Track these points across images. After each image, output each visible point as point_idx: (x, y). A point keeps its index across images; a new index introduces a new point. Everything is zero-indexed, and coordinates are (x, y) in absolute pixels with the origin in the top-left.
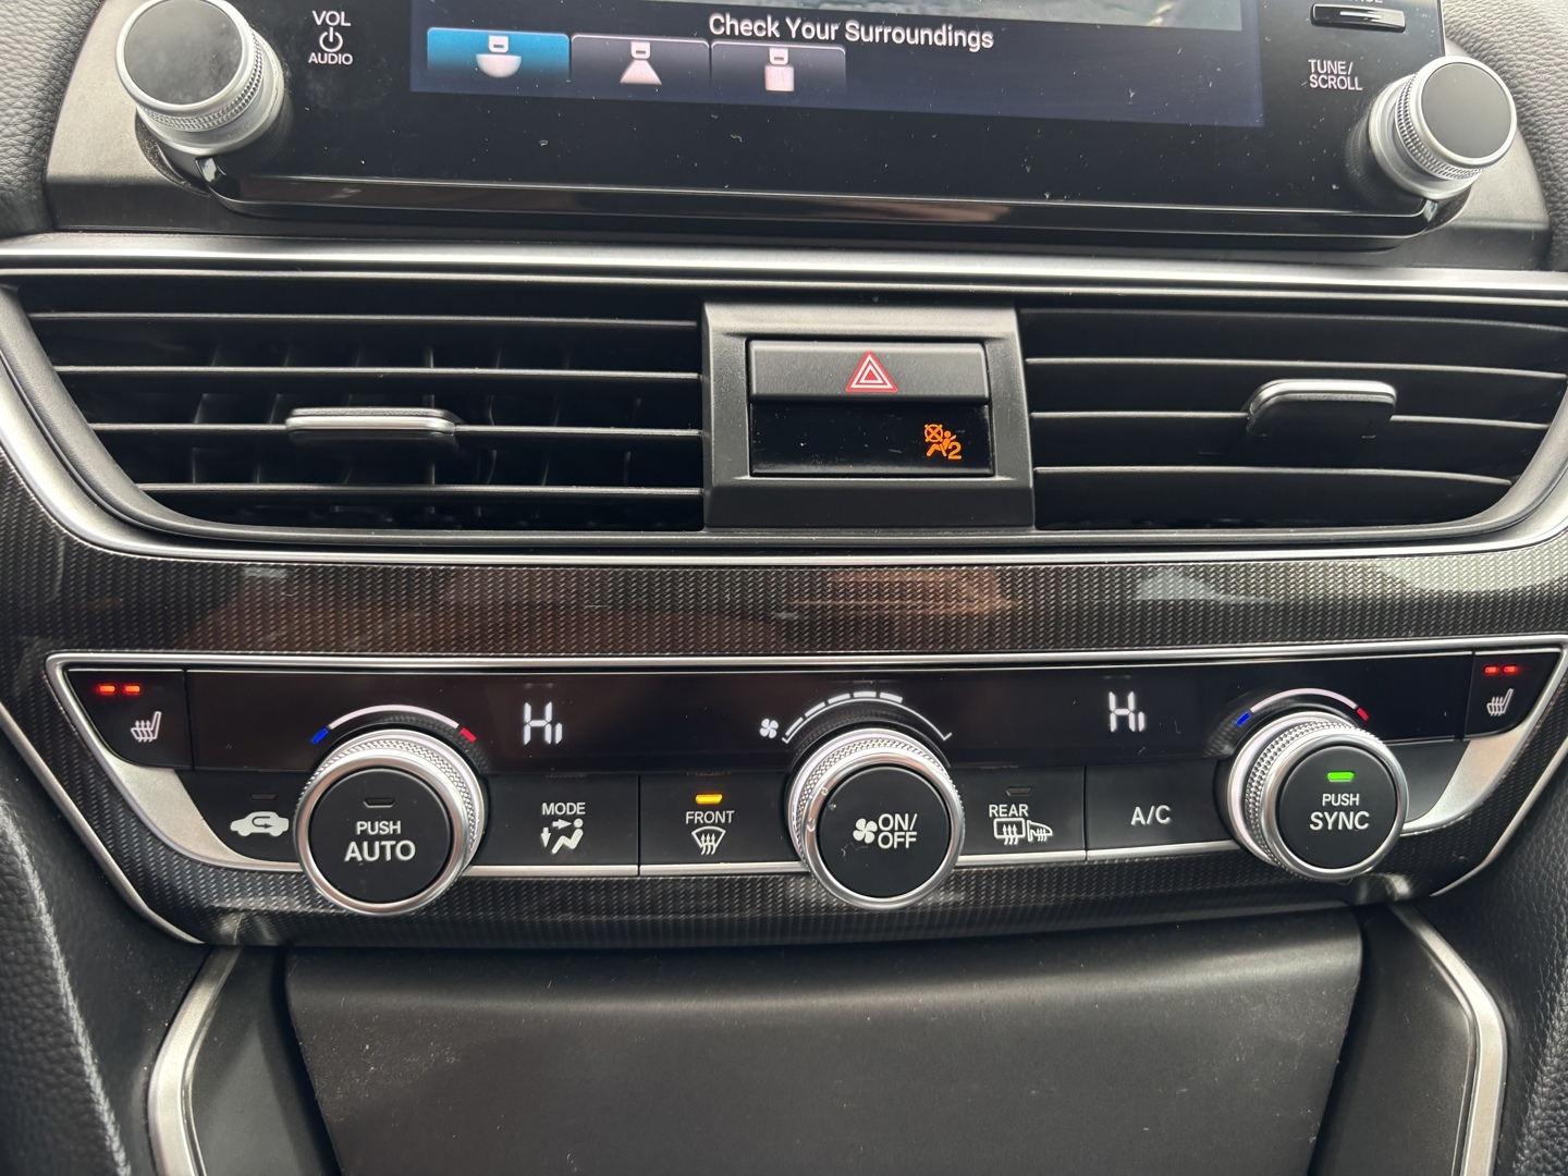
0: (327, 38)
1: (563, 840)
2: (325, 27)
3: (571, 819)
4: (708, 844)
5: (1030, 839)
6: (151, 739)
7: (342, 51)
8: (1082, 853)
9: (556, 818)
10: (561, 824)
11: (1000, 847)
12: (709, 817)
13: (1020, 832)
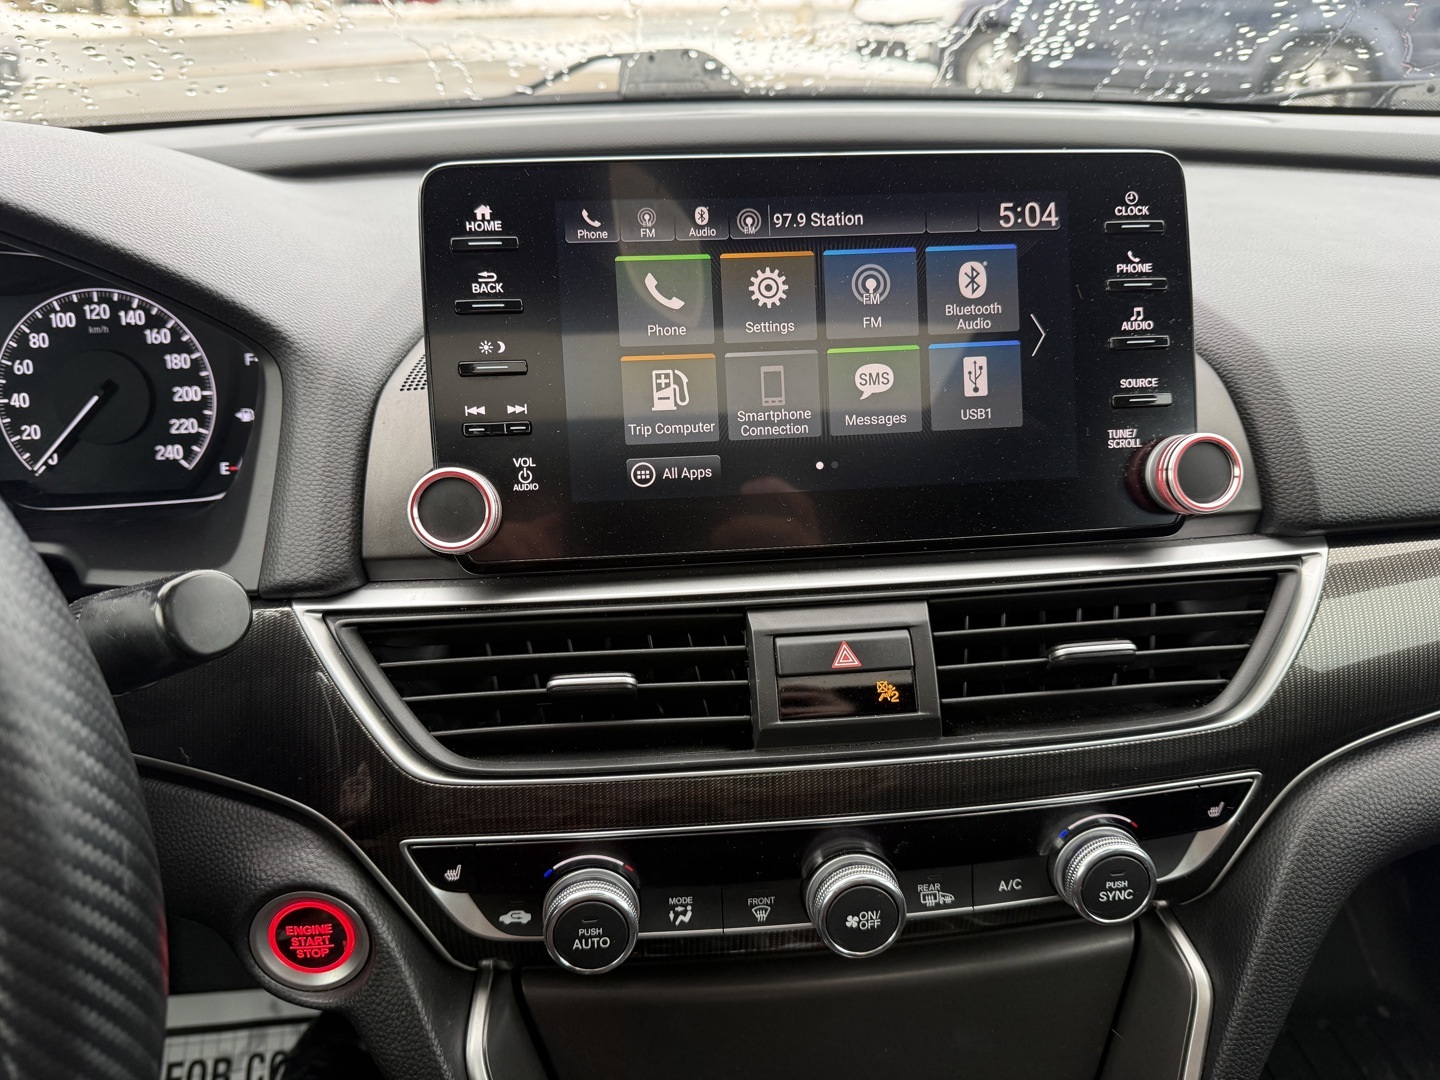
0: (523, 475)
1: (681, 918)
2: (521, 468)
3: (685, 906)
4: (761, 916)
5: (941, 902)
6: (456, 878)
7: (532, 482)
8: (971, 908)
9: (677, 905)
10: (680, 909)
11: (925, 908)
12: (761, 901)
13: (935, 898)
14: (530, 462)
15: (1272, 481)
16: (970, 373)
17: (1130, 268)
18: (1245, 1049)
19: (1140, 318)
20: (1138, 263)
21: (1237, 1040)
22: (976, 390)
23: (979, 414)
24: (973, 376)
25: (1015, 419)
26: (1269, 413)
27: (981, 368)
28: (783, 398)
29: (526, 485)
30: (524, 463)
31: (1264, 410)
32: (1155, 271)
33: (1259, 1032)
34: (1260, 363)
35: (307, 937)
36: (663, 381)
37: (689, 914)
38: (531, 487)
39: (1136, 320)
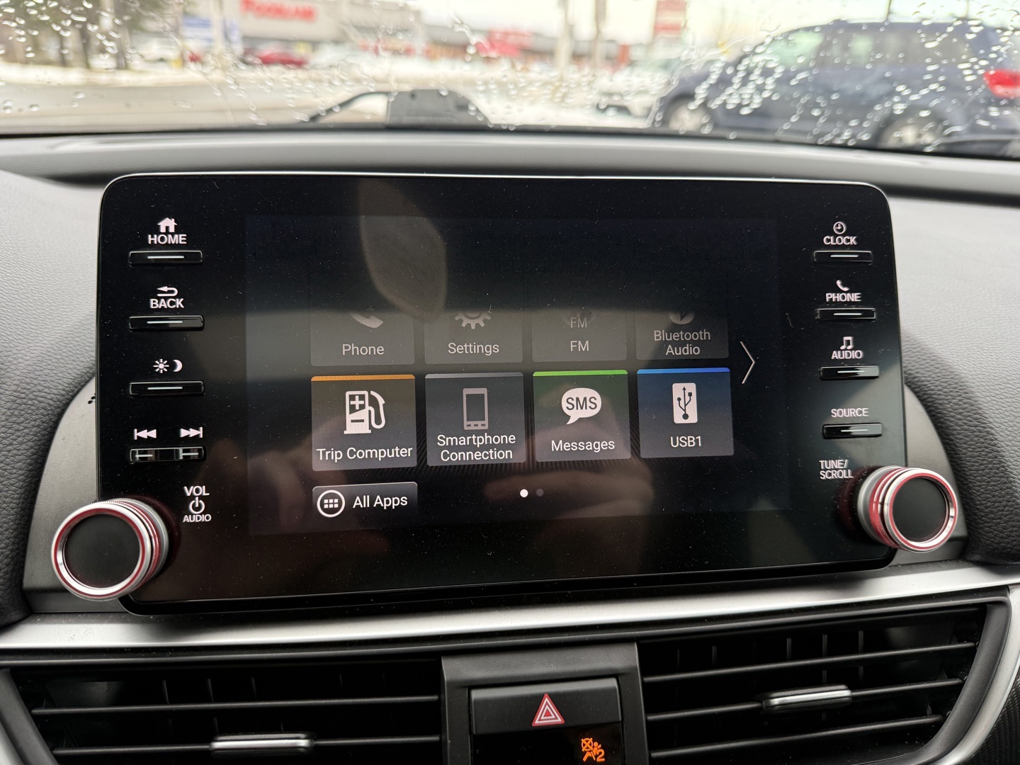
0: (194, 505)
2: (193, 497)
7: (204, 513)
14: (203, 491)
15: (978, 509)
16: (679, 399)
17: (839, 297)
19: (850, 347)
20: (847, 292)
22: (686, 416)
23: (689, 442)
24: (682, 402)
25: (725, 447)
26: (972, 440)
27: (690, 394)
28: (486, 422)
29: (197, 516)
30: (197, 491)
31: (967, 436)
32: (865, 300)
34: (961, 389)
36: (357, 403)
38: (203, 518)
39: (846, 349)
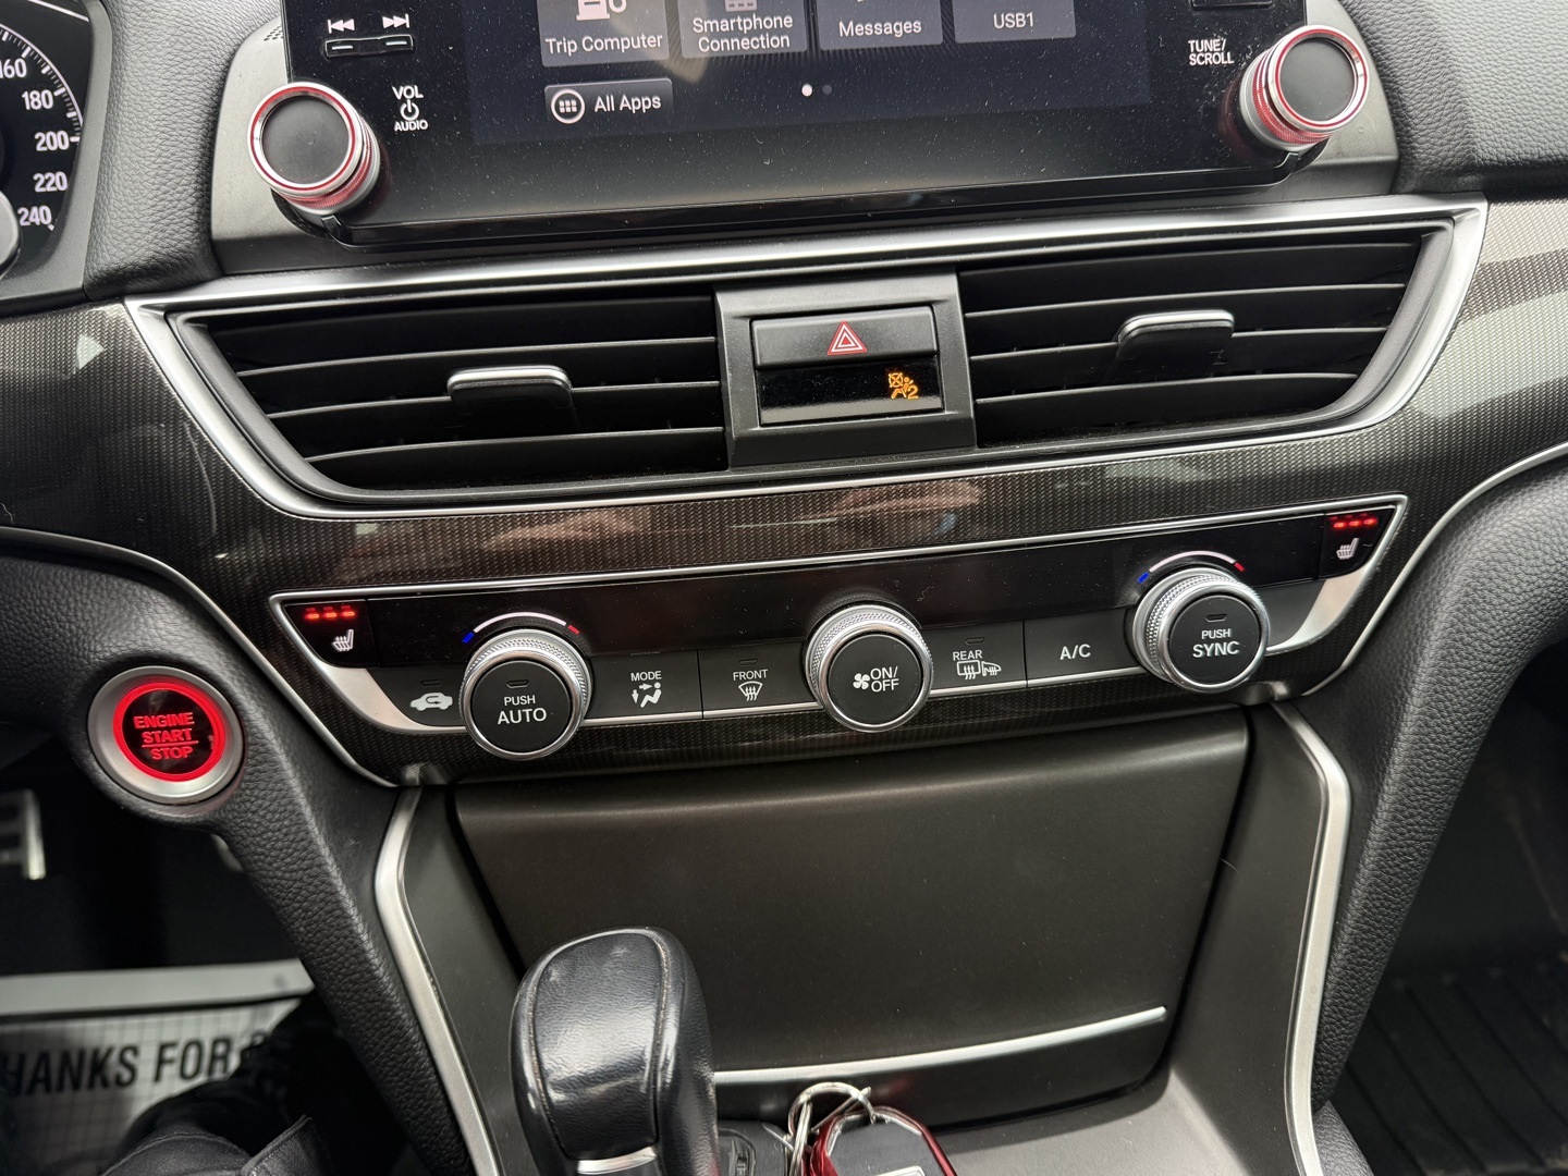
14: (415, 92)
18: (1393, 860)
21: (1383, 848)
23: (1018, 20)
25: (1065, 27)
29: (412, 123)
30: (408, 93)
33: (1412, 838)
35: (162, 729)
37: (658, 693)
38: (419, 125)
